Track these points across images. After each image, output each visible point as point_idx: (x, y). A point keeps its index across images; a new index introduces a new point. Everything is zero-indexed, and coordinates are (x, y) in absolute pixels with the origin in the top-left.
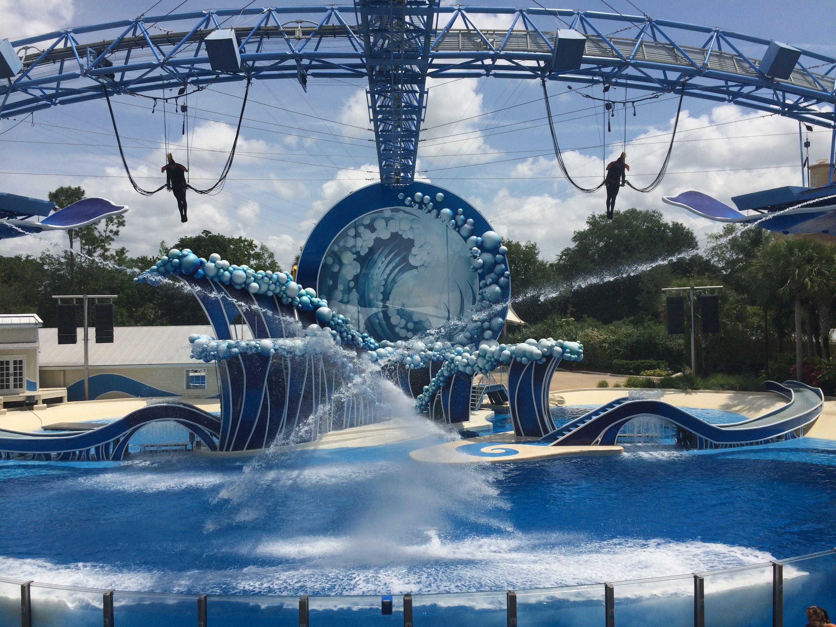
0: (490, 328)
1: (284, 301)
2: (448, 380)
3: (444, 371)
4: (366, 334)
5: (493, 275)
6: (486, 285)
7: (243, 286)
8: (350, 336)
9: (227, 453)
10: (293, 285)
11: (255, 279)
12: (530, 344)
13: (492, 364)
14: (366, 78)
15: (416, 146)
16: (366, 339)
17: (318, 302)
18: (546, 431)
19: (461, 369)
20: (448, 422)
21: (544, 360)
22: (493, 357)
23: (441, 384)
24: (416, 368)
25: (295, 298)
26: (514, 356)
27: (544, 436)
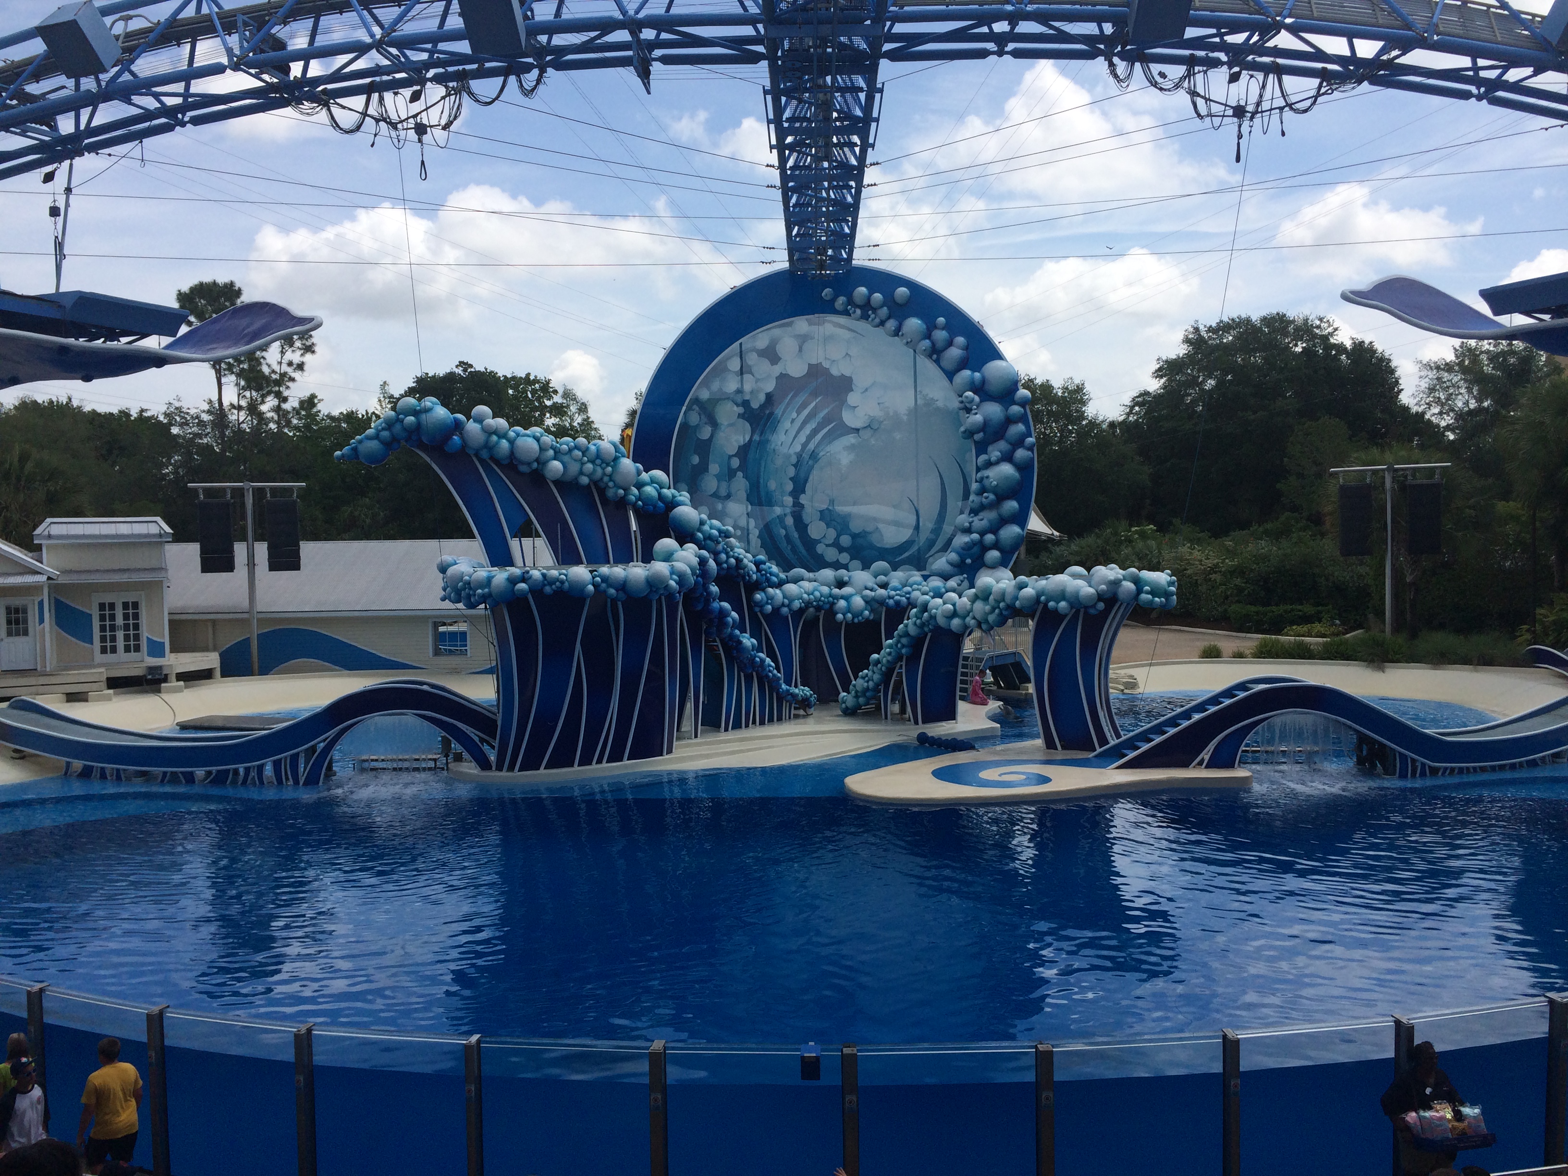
0: (996, 546)
1: (610, 493)
2: (916, 643)
3: (909, 624)
4: (762, 557)
5: (1002, 445)
6: (989, 464)
7: (535, 465)
8: (733, 561)
9: (510, 774)
10: (627, 464)
11: (555, 452)
12: (1075, 576)
13: (1001, 614)
14: (764, 63)
15: (857, 197)
16: (763, 566)
17: (674, 496)
18: (1103, 741)
19: (941, 621)
20: (916, 723)
21: (1101, 606)
22: (1004, 600)
23: (904, 651)
24: (856, 620)
25: (629, 488)
26: (1043, 598)
27: (1099, 750)
